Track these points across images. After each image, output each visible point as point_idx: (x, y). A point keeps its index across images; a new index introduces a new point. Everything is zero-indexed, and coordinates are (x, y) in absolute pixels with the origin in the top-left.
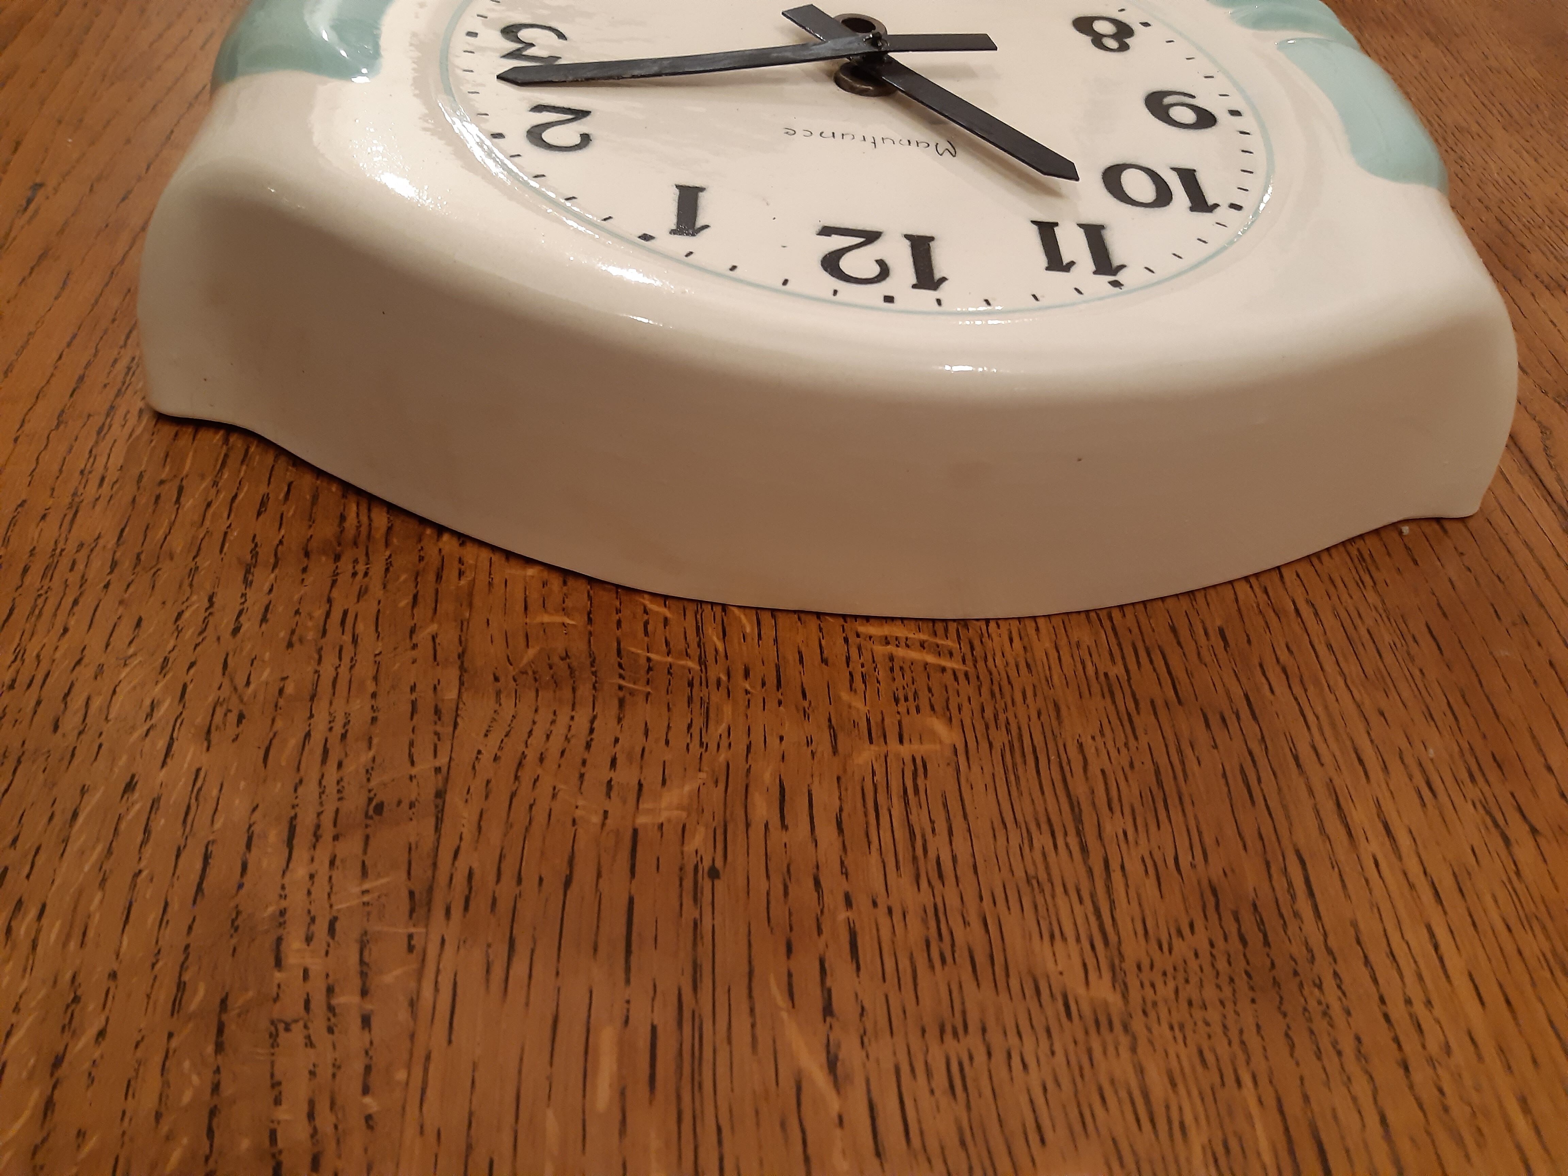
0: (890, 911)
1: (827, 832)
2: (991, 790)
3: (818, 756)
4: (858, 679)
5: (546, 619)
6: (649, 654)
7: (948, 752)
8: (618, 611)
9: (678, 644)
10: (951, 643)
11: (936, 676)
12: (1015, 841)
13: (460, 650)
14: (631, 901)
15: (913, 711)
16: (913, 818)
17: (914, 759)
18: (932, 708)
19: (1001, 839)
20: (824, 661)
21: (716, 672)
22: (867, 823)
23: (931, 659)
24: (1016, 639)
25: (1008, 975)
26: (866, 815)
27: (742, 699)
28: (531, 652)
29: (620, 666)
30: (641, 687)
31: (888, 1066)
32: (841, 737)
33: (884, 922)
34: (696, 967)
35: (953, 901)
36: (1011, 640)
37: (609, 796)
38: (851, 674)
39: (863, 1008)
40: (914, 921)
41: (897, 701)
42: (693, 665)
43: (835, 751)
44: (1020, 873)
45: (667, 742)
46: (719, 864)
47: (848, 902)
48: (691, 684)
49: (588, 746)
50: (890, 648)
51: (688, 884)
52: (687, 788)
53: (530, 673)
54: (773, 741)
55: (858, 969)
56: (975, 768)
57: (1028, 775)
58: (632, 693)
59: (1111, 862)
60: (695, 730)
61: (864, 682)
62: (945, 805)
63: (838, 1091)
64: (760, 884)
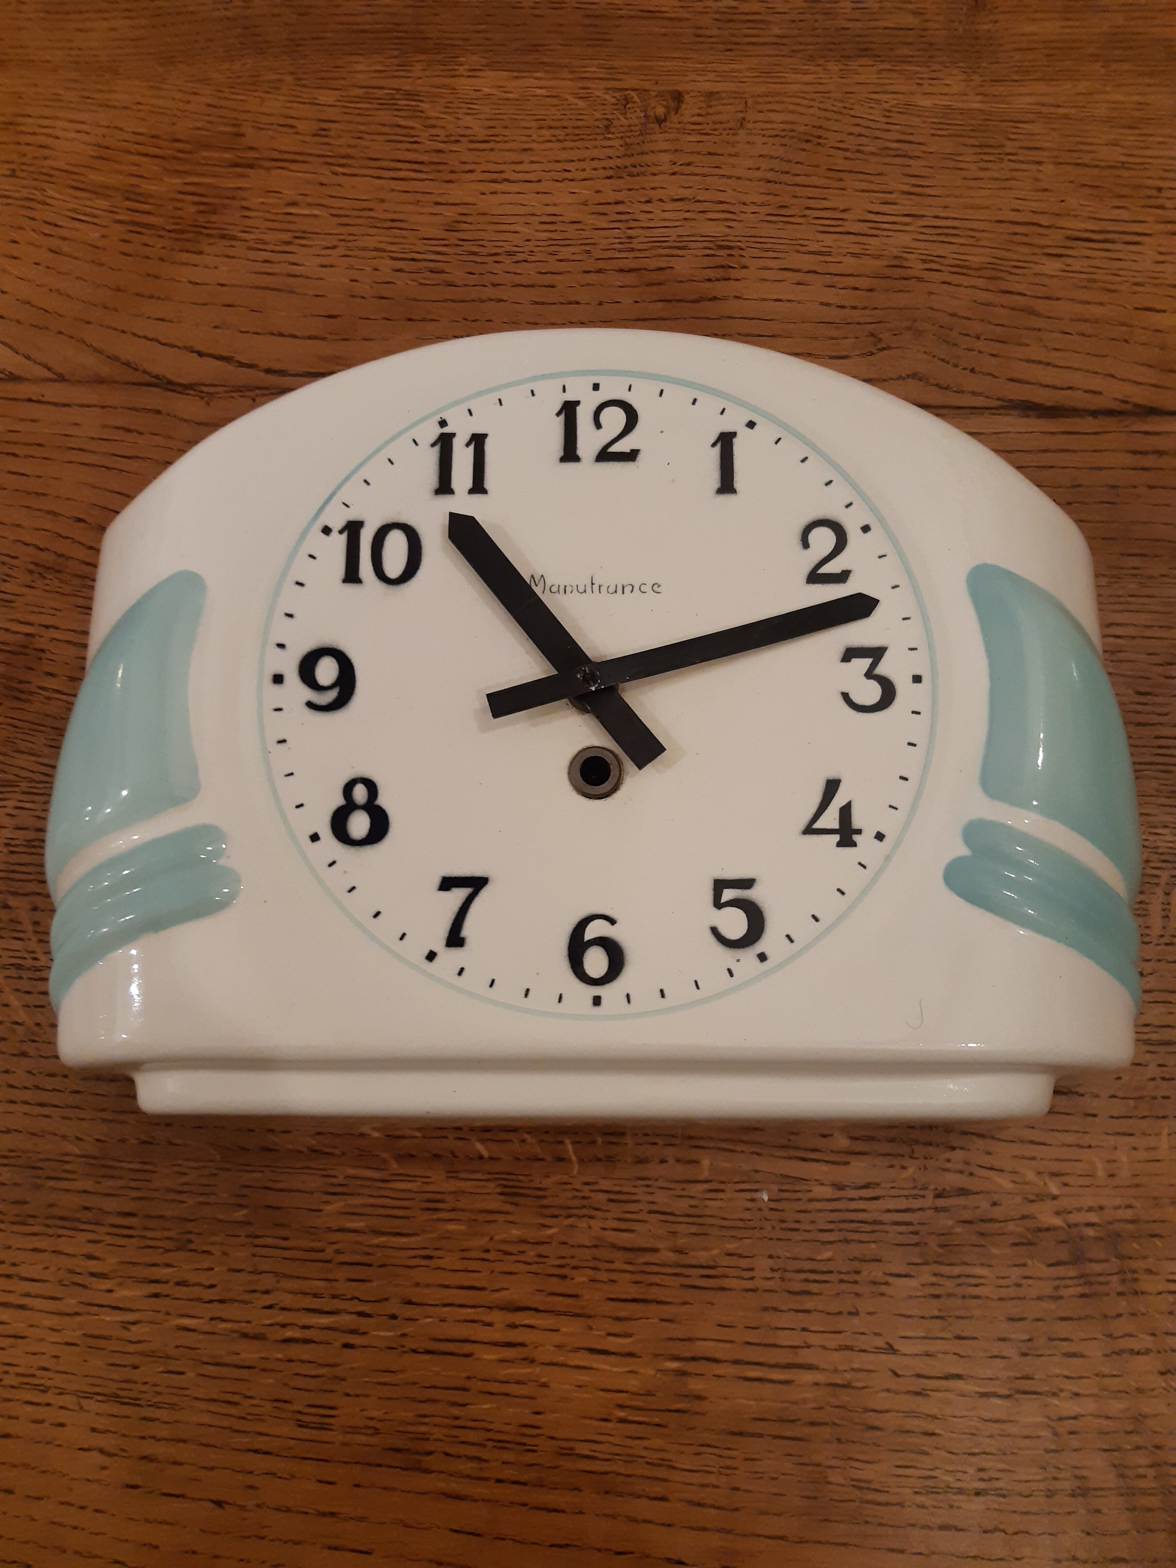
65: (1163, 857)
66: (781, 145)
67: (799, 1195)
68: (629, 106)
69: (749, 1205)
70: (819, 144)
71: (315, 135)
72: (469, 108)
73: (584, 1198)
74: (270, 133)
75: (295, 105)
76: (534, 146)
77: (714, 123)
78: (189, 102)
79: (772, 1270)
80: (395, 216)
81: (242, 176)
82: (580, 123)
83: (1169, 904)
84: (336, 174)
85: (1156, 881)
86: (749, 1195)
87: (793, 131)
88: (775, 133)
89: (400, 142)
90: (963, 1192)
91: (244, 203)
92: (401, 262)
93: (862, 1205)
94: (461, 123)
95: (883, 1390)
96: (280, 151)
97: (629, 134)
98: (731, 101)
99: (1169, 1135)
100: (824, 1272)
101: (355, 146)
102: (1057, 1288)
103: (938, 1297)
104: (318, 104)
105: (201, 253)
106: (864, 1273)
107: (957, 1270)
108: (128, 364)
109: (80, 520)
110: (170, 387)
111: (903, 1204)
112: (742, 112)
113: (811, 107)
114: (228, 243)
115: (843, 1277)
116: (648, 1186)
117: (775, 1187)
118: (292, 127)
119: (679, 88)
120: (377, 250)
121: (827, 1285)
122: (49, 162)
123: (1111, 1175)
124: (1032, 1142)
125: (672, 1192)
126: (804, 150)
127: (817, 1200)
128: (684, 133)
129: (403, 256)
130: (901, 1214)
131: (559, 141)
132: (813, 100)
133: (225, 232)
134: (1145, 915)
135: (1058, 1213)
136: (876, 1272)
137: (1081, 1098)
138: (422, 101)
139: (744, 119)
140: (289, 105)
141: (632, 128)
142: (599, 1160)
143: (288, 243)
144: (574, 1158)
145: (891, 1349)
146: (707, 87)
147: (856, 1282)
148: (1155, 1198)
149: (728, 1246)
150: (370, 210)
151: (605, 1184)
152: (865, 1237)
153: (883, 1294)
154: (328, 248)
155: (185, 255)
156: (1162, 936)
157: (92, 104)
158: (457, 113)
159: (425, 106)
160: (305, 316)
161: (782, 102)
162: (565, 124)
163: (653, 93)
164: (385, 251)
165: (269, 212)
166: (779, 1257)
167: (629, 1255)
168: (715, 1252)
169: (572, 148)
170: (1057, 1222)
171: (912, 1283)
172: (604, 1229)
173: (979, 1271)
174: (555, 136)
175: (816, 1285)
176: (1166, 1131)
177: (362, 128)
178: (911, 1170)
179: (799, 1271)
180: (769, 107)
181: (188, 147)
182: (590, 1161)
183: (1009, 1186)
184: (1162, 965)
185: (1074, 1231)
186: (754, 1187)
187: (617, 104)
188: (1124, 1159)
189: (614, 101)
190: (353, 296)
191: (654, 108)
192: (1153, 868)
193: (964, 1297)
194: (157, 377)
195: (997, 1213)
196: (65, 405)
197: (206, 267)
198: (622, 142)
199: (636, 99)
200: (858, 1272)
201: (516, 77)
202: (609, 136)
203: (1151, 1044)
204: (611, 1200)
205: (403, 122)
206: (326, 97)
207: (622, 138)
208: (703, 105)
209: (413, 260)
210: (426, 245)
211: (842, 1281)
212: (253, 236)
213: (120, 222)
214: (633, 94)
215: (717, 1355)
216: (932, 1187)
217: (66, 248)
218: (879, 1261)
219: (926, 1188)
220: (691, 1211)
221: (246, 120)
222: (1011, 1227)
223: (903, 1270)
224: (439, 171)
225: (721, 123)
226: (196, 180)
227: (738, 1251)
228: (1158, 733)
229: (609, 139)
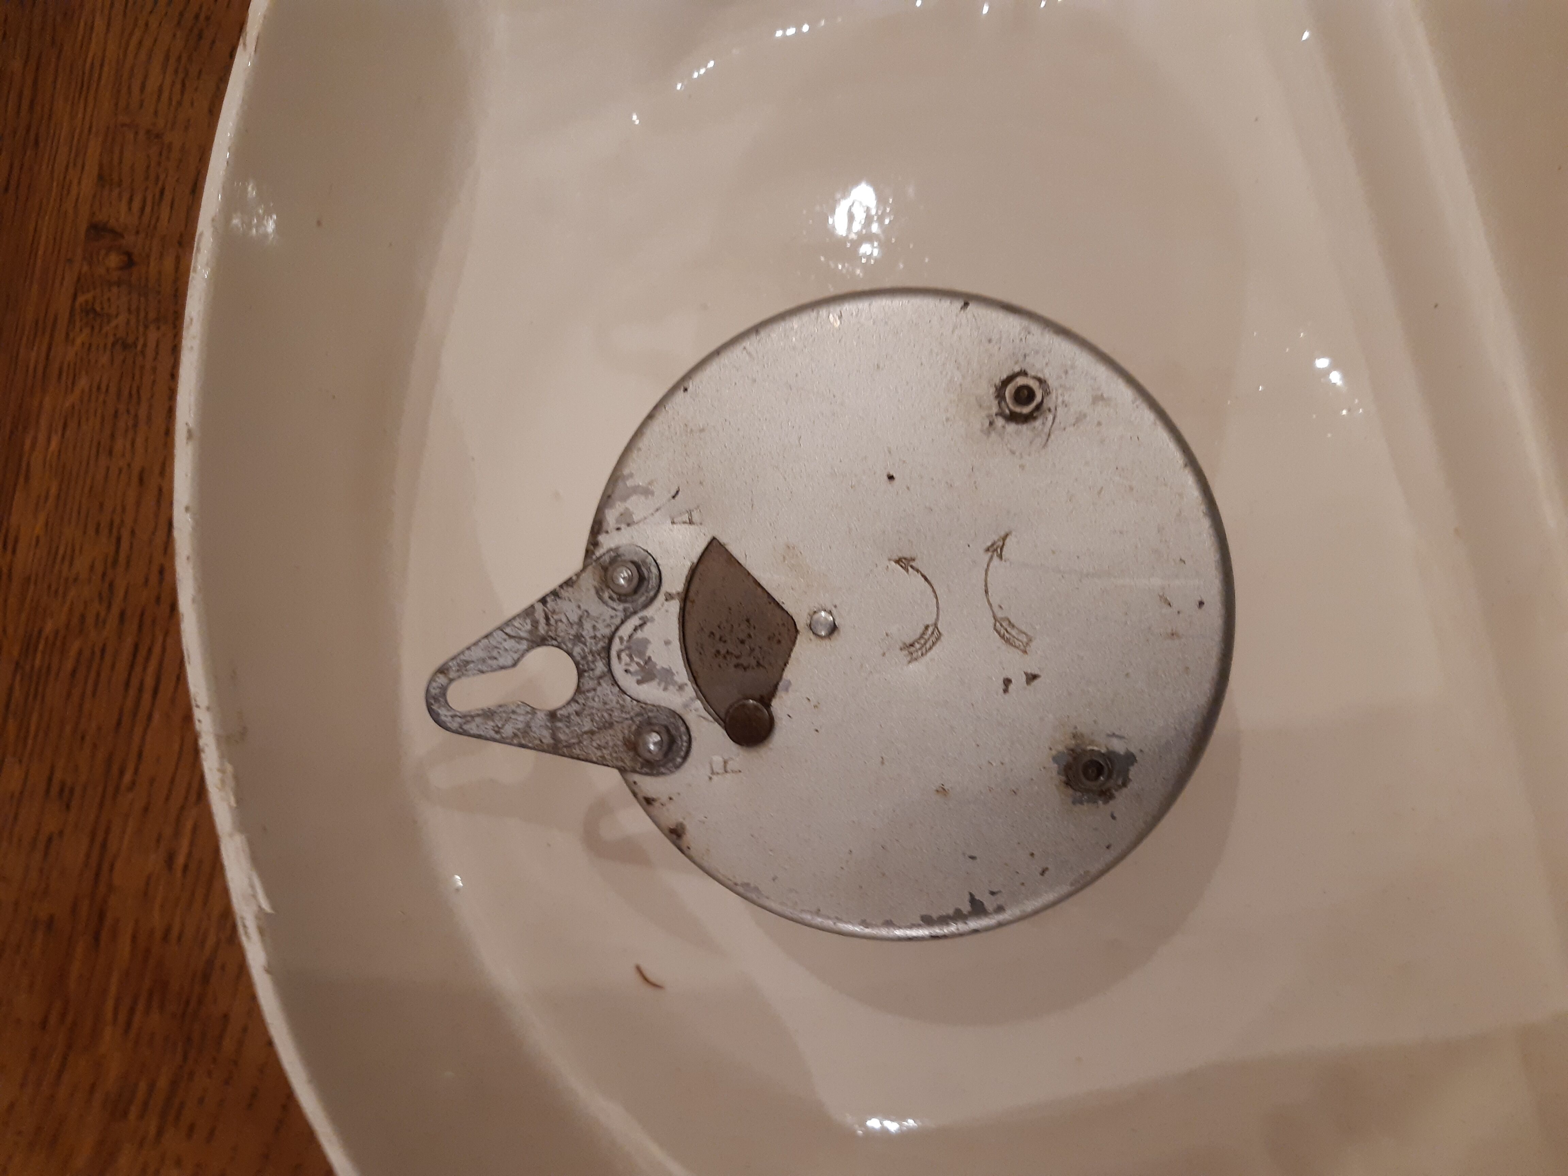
66: (199, 78)
68: (98, 309)
70: (208, 18)
71: (68, 807)
72: (63, 558)
77: (147, 178)
82: (113, 389)
87: (179, 58)
88: (178, 86)
89: (98, 674)
97: (142, 314)
98: (117, 150)
101: (95, 746)
104: (21, 793)
105: (226, 1017)
112: (136, 133)
113: (147, 25)
118: (50, 840)
119: (83, 228)
126: (213, 42)
128: (155, 228)
131: (135, 425)
132: (136, 19)
138: (40, 632)
139: (148, 132)
141: (134, 307)
146: (88, 184)
158: (67, 579)
159: (49, 627)
161: (132, 69)
163: (85, 268)
169: (150, 406)
174: (126, 431)
177: (68, 729)
180: (136, 88)
187: (93, 328)
189: (87, 331)
191: (108, 270)
198: (152, 327)
199: (89, 296)
201: (27, 478)
202: (139, 347)
205: (69, 665)
207: (146, 327)
208: (116, 192)
213: (160, 1133)
214: (81, 299)
224: (154, 621)
225: (148, 167)
226: (110, 1004)
229: (145, 345)
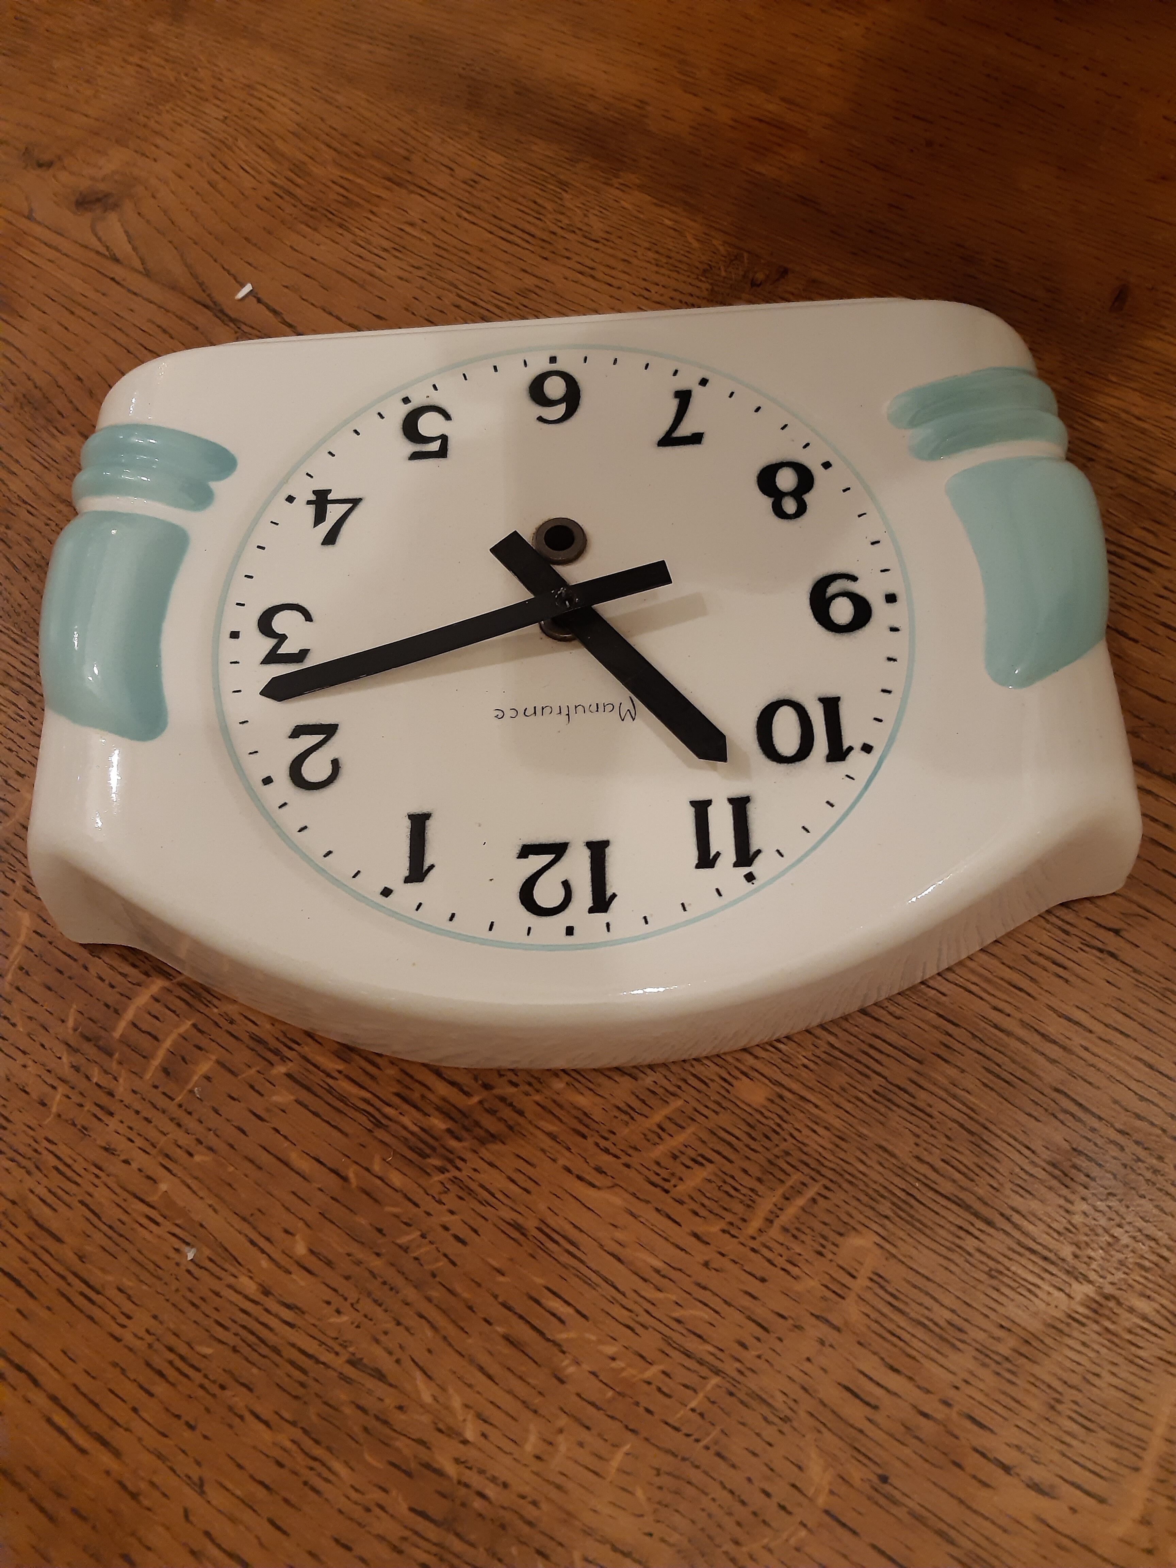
0: (967, 1382)
1: (894, 1382)
2: (920, 1247)
3: (834, 1343)
4: (789, 1267)
5: (615, 1463)
6: (688, 1407)
7: (878, 1251)
8: (637, 1404)
9: (692, 1379)
10: (796, 1177)
11: (816, 1209)
12: (960, 1261)
13: (608, 1546)
14: (874, 1547)
15: (834, 1249)
16: (913, 1315)
17: (871, 1280)
18: (841, 1235)
19: (953, 1267)
20: (763, 1280)
21: (729, 1368)
22: (901, 1349)
23: (801, 1202)
24: (815, 1127)
25: (1042, 1341)
26: (895, 1346)
27: (761, 1365)
28: (639, 1493)
29: (688, 1435)
30: (715, 1433)
31: (1056, 1457)
32: (830, 1317)
33: (969, 1390)
34: (941, 1534)
35: (981, 1336)
36: (815, 1132)
37: (790, 1513)
38: (783, 1269)
39: (1017, 1446)
40: (982, 1372)
41: (820, 1254)
42: (715, 1380)
43: (838, 1329)
44: (983, 1277)
45: (770, 1445)
46: (880, 1472)
47: (947, 1403)
48: (731, 1394)
49: (743, 1503)
50: (777, 1223)
51: (882, 1501)
52: (813, 1455)
53: (658, 1506)
54: (807, 1366)
55: (992, 1431)
56: (899, 1243)
57: (922, 1212)
58: (716, 1443)
59: (1004, 1212)
60: (772, 1418)
61: (795, 1265)
62: (915, 1287)
63: (1053, 1498)
64: (906, 1452)
65: (805, 1158)
67: (222, 1274)
69: (172, 1254)
73: (36, 1151)
74: (431, 167)
75: (465, 155)
76: (635, 261)
78: (387, 121)
79: (148, 1331)
80: (482, 265)
81: (388, 189)
83: (781, 1209)
84: (459, 216)
85: (782, 1176)
86: (177, 1244)
90: (380, 1376)
91: (375, 209)
92: (463, 301)
93: (273, 1322)
94: (586, 220)
95: (163, 1525)
96: (429, 183)
99: (627, 1454)
100: (193, 1366)
102: (404, 1539)
103: (280, 1465)
106: (228, 1393)
107: (318, 1451)
108: (201, 284)
109: (79, 379)
110: (219, 315)
111: (311, 1347)
114: (340, 231)
115: (206, 1382)
116: (97, 1176)
117: (207, 1252)
120: (452, 284)
121: (185, 1380)
122: (255, 123)
123: (538, 1458)
124: (481, 1369)
125: (114, 1197)
127: (236, 1291)
129: (467, 297)
130: (303, 1358)
133: (344, 223)
134: (749, 1206)
135: (457, 1461)
136: (239, 1398)
137: (561, 1354)
140: (460, 153)
142: (74, 1125)
143: (385, 250)
144: (54, 1110)
145: (200, 1486)
147: (214, 1396)
148: (569, 1513)
149: (124, 1280)
150: (467, 253)
151: (63, 1151)
152: (254, 1357)
153: (230, 1426)
154: (414, 267)
155: (303, 226)
156: (754, 1238)
157: (316, 95)
160: (358, 308)
162: (672, 255)
164: (456, 287)
165: (388, 222)
166: (161, 1323)
167: (34, 1229)
168: (110, 1278)
170: (451, 1469)
171: (266, 1435)
172: (32, 1191)
173: (337, 1466)
175: (176, 1374)
176: (627, 1448)
178: (344, 1318)
179: (171, 1349)
181: (362, 152)
182: (67, 1121)
183: (427, 1398)
184: (735, 1269)
185: (463, 1491)
186: (189, 1239)
188: (563, 1448)
190: (407, 310)
192: (788, 1163)
193: (305, 1483)
194: (215, 303)
195: (398, 1418)
196: (135, 294)
197: (312, 242)
200: (223, 1387)
203: (670, 1344)
204: (57, 1169)
206: (495, 159)
209: (474, 304)
210: (492, 296)
211: (202, 1386)
212: (362, 234)
215: (41, 1379)
216: (351, 1349)
217: (222, 185)
218: (250, 1390)
219: (345, 1347)
220: (117, 1225)
221: (420, 151)
222: (400, 1443)
223: (266, 1414)
227: (130, 1292)
228: (877, 1032)
